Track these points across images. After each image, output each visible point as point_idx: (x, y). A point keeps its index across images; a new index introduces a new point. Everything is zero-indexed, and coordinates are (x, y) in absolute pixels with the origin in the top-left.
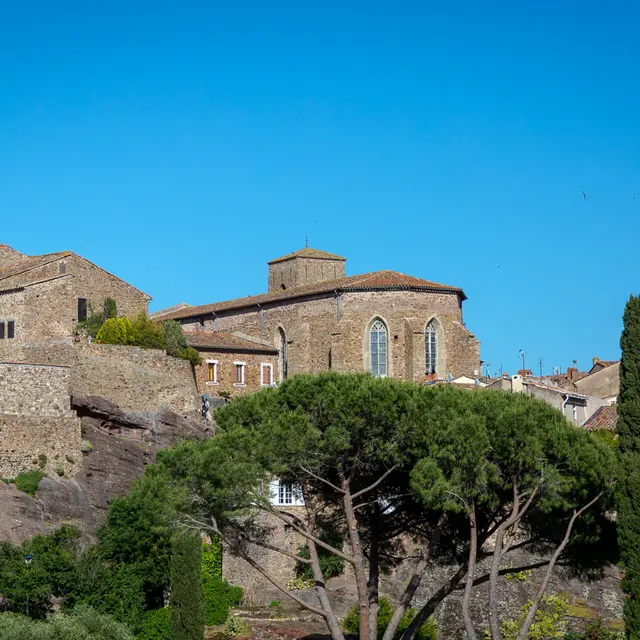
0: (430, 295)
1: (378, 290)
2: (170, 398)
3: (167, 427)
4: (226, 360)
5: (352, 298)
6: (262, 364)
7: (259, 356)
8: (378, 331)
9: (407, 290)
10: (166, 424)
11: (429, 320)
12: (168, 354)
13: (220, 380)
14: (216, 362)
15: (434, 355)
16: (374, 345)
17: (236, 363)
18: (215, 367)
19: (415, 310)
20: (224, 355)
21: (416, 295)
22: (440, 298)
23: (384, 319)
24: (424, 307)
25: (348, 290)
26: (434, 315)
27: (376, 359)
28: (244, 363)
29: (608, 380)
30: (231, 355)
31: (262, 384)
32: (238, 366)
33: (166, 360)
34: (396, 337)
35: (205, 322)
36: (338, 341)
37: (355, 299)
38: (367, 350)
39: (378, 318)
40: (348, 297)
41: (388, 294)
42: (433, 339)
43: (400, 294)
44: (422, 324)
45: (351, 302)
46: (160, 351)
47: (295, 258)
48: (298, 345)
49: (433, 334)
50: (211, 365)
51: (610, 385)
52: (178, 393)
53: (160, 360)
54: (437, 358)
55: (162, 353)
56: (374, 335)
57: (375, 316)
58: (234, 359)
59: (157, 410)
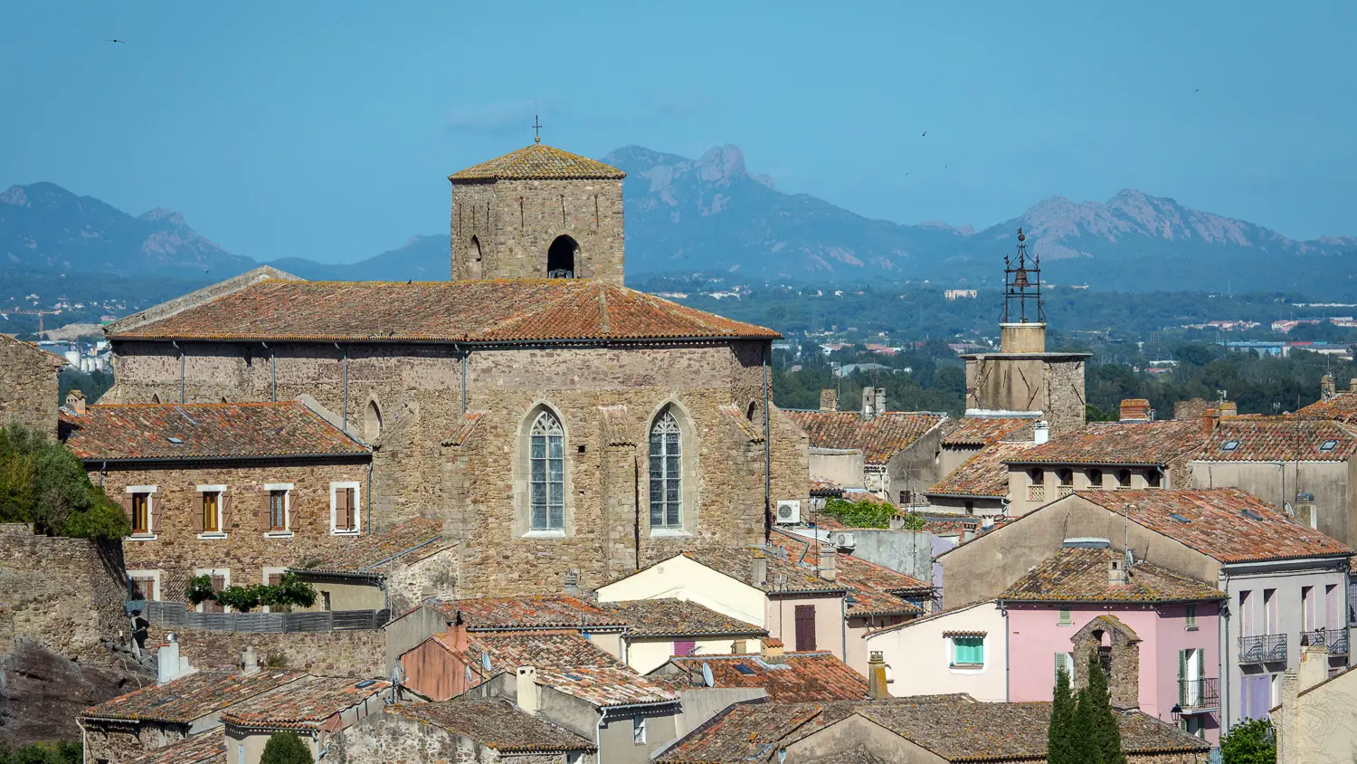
0: (662, 354)
1: (542, 346)
2: (40, 622)
3: (30, 681)
4: (246, 482)
5: (489, 363)
6: (334, 485)
7: (326, 468)
8: (547, 433)
9: (605, 346)
10: (31, 676)
11: (659, 407)
12: (39, 529)
13: (232, 527)
14: (222, 488)
15: (674, 483)
16: (539, 464)
17: (268, 487)
18: (220, 498)
19: (621, 388)
20: (241, 472)
21: (625, 357)
22: (685, 358)
23: (555, 409)
24: (646, 380)
25: (480, 345)
26: (672, 397)
27: (543, 494)
28: (290, 487)
29: (1000, 556)
30: (258, 470)
31: (334, 530)
32: (274, 493)
33: (34, 544)
34: (582, 449)
35: (254, 360)
36: (454, 460)
37: (497, 365)
38: (524, 476)
39: (543, 407)
40: (481, 359)
41: (566, 354)
42: (673, 448)
43: (591, 355)
44: (641, 419)
45: (487, 371)
46: (21, 527)
47: (492, 180)
48: (394, 455)
49: (674, 436)
50: (210, 497)
51: (1004, 568)
52: (59, 610)
53: (21, 544)
54: (682, 489)
55: (25, 530)
56: (539, 439)
57: (536, 403)
58: (265, 479)
59: (11, 650)
